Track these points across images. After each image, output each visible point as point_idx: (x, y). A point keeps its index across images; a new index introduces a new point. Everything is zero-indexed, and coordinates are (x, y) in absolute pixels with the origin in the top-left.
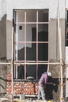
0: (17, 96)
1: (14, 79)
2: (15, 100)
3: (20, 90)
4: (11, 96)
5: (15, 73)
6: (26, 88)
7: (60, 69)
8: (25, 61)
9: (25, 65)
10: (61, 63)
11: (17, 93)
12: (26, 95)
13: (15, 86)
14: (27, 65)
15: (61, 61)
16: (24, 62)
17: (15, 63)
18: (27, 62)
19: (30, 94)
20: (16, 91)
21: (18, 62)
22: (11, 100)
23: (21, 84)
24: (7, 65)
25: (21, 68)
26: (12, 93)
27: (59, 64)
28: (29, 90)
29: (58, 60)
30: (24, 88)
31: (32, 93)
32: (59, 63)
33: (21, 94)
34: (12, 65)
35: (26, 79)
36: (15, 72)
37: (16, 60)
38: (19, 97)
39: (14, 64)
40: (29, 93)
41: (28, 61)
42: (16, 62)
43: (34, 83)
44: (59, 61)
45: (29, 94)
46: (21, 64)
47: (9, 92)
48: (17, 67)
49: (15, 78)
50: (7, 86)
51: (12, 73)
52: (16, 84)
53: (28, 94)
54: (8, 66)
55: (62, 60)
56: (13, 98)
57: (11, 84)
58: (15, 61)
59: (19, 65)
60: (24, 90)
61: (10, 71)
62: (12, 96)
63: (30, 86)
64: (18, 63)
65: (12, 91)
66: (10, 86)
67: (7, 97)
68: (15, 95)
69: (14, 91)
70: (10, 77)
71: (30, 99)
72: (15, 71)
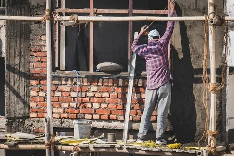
0: (64, 125)
1: (54, 69)
2: (57, 138)
3: (73, 105)
4: (46, 124)
5: (56, 50)
6: (95, 100)
7: (208, 37)
8: (91, 10)
9: (91, 25)
10: (211, 16)
11: (66, 115)
12: (96, 124)
13: (58, 94)
14: (96, 24)
15: (210, 9)
16: (87, 14)
17: (57, 18)
18: (97, 14)
19: (109, 120)
20: (61, 110)
21: (67, 14)
22: (45, 139)
23: (77, 88)
24: (31, 22)
25: (78, 33)
26: (48, 115)
27: (203, 21)
28: (104, 106)
29: (201, 6)
30: (87, 99)
31: (113, 116)
32: (203, 18)
33: (76, 119)
34: (48, 22)
35: (95, 69)
36: (56, 46)
37: (60, 7)
38: (70, 130)
39: (55, 19)
40: (105, 117)
41: (99, 11)
42: (61, 14)
43: (121, 83)
44: (204, 12)
45: (105, 121)
46: (78, 21)
47: (36, 112)
48: (63, 29)
49: (59, 68)
50: (33, 93)
51: (48, 49)
52: (60, 87)
53: (100, 120)
54: (33, 27)
55: (215, 6)
56: (52, 133)
57: (43, 87)
58: (57, 11)
59: (72, 23)
60: (89, 105)
61: (42, 43)
62: (49, 126)
63: (106, 94)
64: (67, 18)
65: (49, 110)
66: (42, 94)
67: (32, 128)
68: (58, 123)
69: (55, 110)
70: (43, 65)
71: (106, 137)
72: (57, 43)
